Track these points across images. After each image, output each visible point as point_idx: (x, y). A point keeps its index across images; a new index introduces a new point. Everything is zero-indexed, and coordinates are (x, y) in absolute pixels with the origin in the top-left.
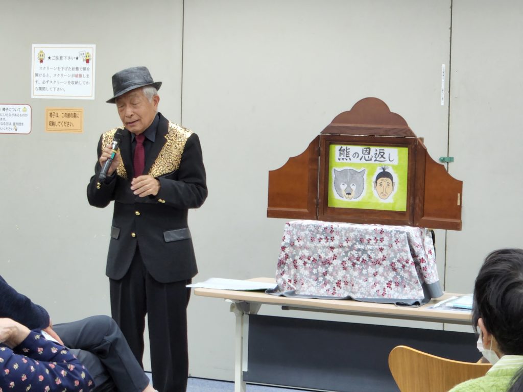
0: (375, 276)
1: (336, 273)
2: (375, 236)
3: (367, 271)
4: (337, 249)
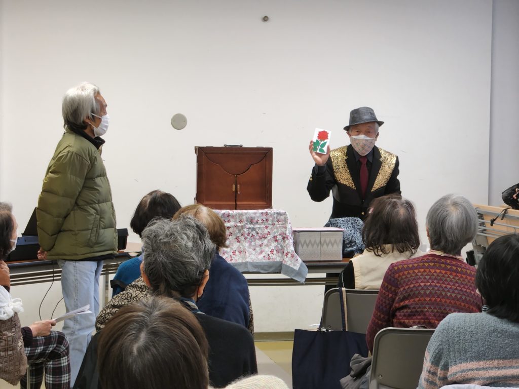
0: (261, 246)
2: (262, 218)
3: (255, 243)
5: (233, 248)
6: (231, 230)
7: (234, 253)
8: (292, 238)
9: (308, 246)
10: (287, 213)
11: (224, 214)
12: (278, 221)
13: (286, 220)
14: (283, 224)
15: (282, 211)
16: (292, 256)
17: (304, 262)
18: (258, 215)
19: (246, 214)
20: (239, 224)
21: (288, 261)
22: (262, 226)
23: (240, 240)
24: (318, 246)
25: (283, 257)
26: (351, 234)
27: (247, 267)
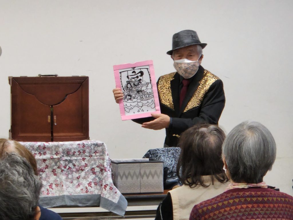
0: (78, 179)
1: (49, 178)
2: (79, 149)
3: (72, 176)
4: (49, 161)
5: (50, 181)
6: (47, 162)
7: (51, 186)
8: (110, 170)
9: (127, 177)
10: (105, 145)
11: (39, 146)
12: (96, 152)
13: (103, 152)
14: (101, 156)
15: (99, 142)
16: (111, 189)
17: (123, 194)
18: (75, 146)
19: (62, 145)
20: (55, 157)
21: (106, 194)
22: (79, 158)
23: (56, 173)
24: (137, 177)
25: (101, 189)
26: (171, 164)
27: (65, 201)
